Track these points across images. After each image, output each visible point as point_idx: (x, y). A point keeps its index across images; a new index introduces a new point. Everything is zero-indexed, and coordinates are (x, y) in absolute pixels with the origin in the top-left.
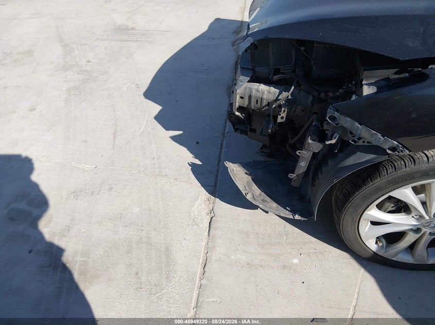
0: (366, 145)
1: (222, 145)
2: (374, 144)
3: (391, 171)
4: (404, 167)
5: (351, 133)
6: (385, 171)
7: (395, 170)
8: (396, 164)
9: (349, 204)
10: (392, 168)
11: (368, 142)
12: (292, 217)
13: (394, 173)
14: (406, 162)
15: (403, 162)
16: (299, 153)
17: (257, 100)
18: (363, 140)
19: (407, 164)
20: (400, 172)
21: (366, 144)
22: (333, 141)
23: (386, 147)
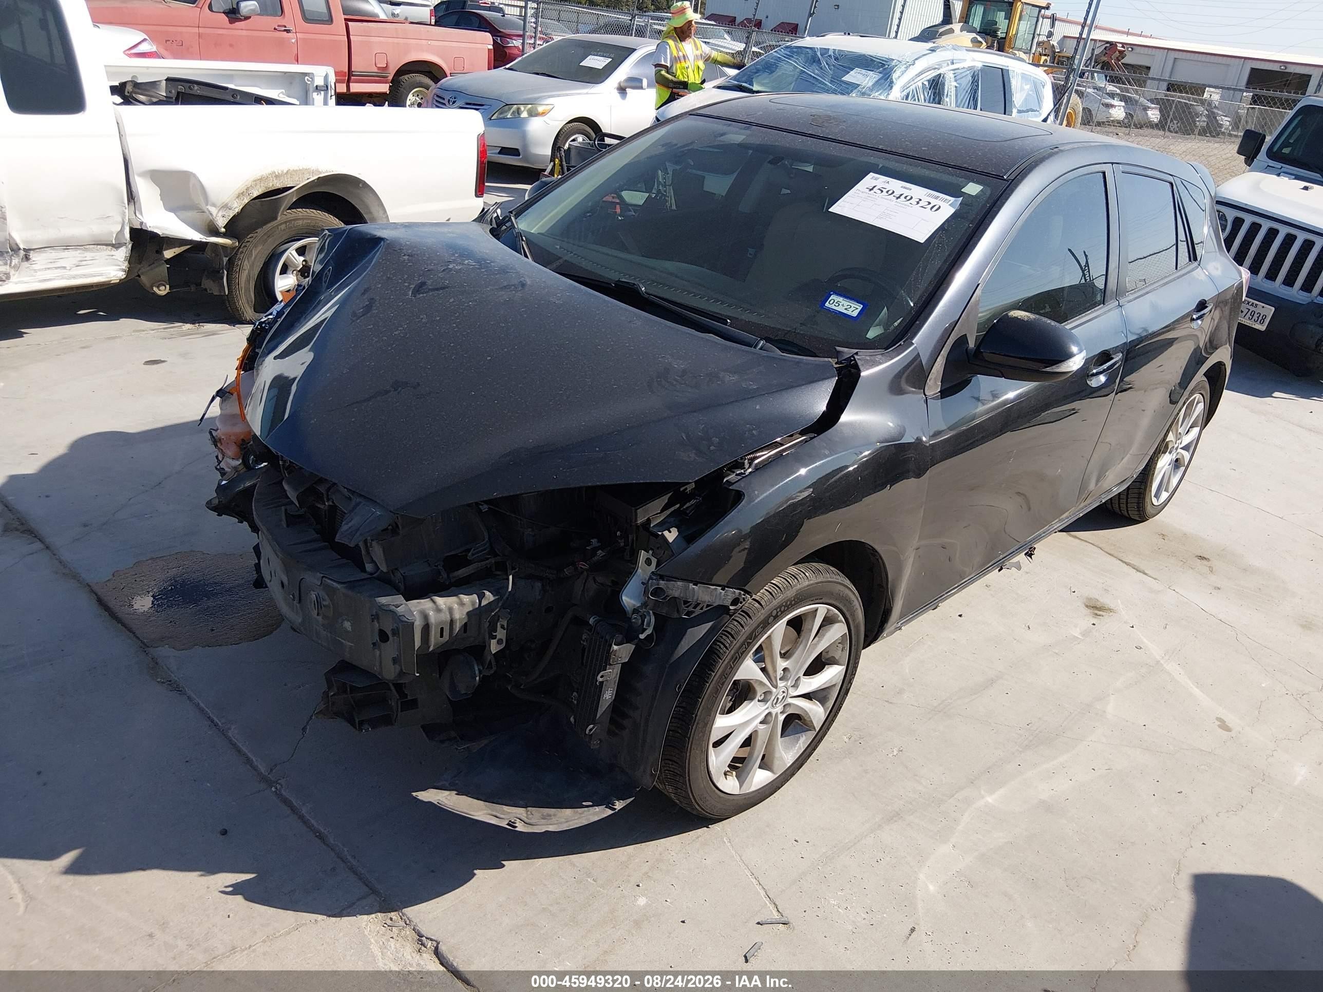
0: (706, 611)
1: (286, 801)
2: (715, 605)
3: (729, 642)
4: (741, 628)
5: (686, 602)
6: (722, 646)
7: (733, 638)
8: (729, 630)
9: (694, 727)
10: (728, 637)
11: (708, 606)
12: (610, 812)
13: (735, 642)
14: (740, 620)
15: (736, 623)
16: (602, 677)
17: (442, 629)
18: (701, 606)
19: (742, 623)
20: (741, 638)
21: (705, 609)
22: (649, 631)
23: (727, 602)
